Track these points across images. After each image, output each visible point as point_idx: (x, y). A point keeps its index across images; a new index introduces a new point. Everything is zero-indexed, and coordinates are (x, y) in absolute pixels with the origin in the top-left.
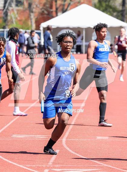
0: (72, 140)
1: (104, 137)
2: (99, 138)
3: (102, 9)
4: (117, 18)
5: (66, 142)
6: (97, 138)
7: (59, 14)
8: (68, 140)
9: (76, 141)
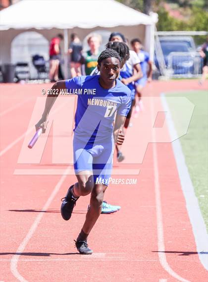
0: (31, 260)
4: (135, 8)
5: (18, 265)
7: (14, 2)
8: (23, 260)
9: (39, 263)
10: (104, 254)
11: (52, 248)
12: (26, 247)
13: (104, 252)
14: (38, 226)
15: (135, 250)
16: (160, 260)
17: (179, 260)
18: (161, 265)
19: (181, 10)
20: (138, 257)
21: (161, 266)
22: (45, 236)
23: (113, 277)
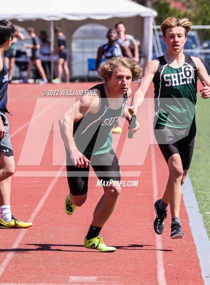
1: (87, 277)
2: (73, 278)
6: (70, 281)
10: (95, 278)
11: (36, 270)
13: (95, 276)
15: (130, 274)
17: (181, 284)
20: (134, 281)
22: (27, 257)
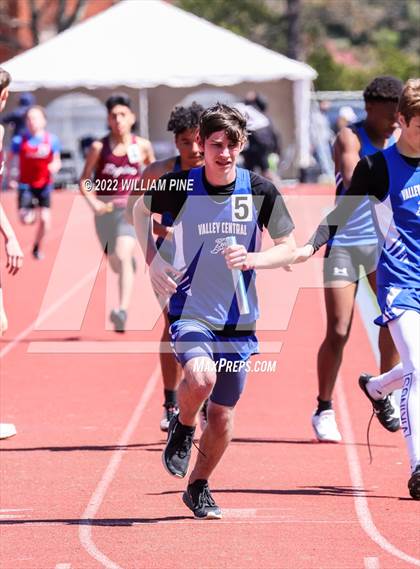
1: (241, 510)
3: (209, 12)
4: (270, 46)
5: (93, 532)
7: (45, 35)
10: (253, 511)
12: (104, 499)
13: (253, 506)
14: (123, 458)
16: (361, 522)
17: (395, 520)
18: (363, 530)
19: (355, 51)
20: (317, 516)
21: (365, 533)
23: (276, 553)
